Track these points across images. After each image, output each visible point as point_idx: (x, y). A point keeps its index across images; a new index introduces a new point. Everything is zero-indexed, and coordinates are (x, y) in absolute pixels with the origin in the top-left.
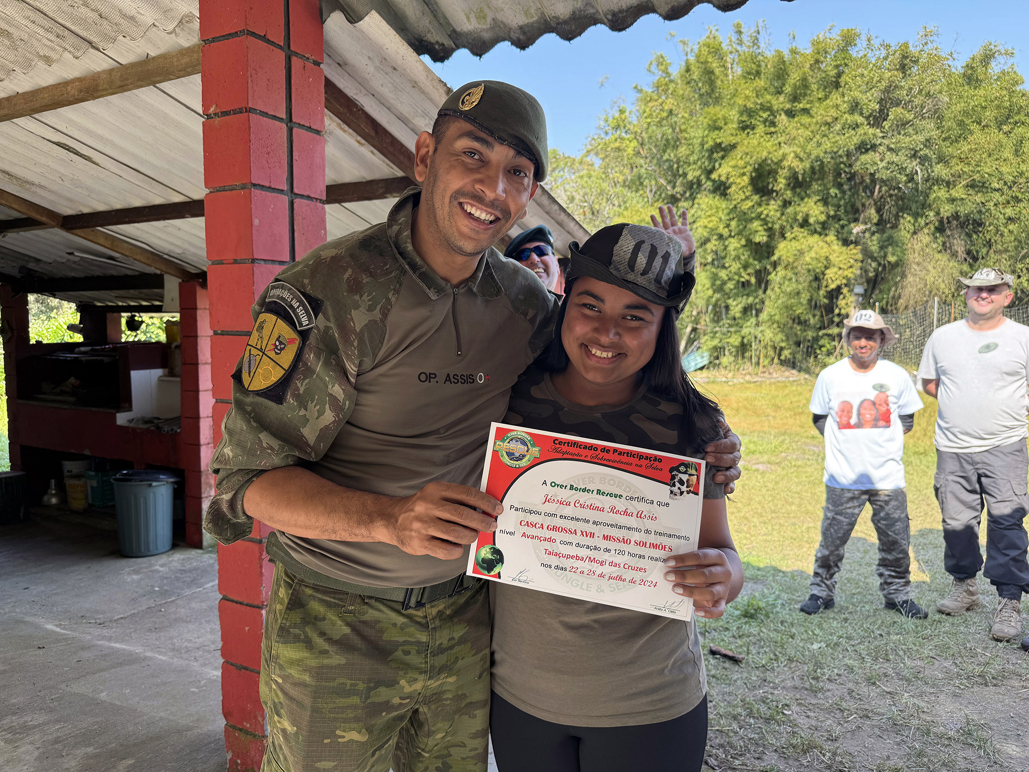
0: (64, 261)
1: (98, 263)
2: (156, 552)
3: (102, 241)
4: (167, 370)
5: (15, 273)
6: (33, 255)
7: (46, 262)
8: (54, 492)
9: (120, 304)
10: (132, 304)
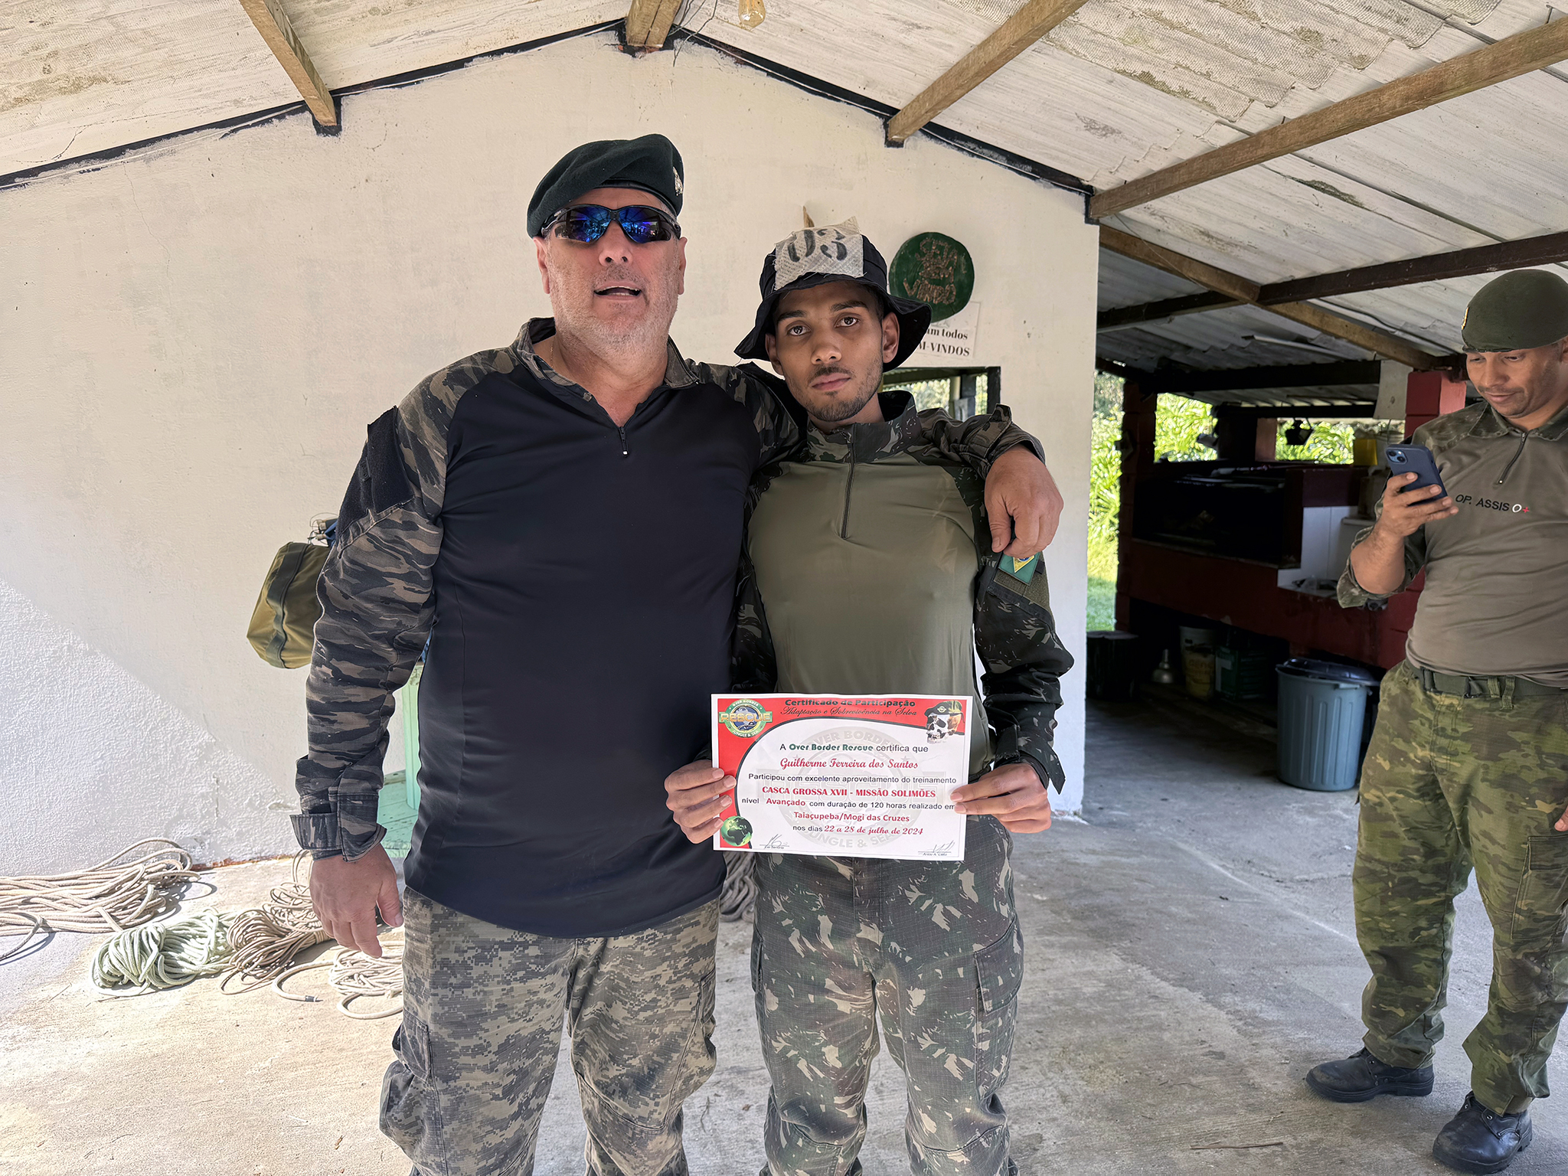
0: (1225, 347)
1: (1277, 348)
2: (1334, 788)
3: (1308, 318)
4: (1356, 509)
5: (1151, 366)
6: (1185, 341)
7: (1198, 350)
8: (1166, 666)
9: (1279, 404)
10: (1298, 404)
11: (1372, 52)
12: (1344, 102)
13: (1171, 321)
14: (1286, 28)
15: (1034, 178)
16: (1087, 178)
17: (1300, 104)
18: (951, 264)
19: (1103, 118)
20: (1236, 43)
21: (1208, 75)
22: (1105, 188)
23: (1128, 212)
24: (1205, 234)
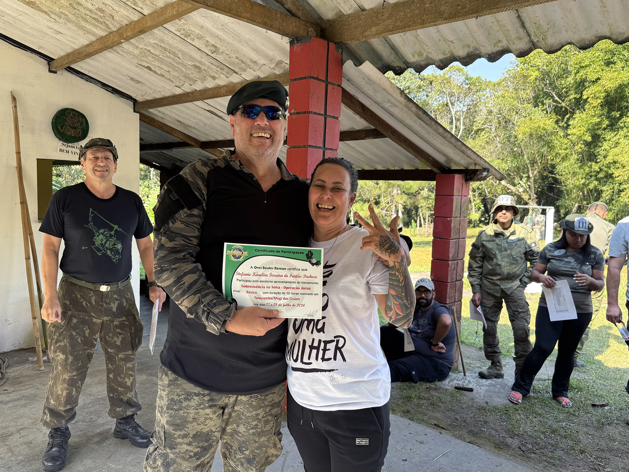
3: (218, 154)
11: (217, 76)
12: (211, 88)
13: (172, 151)
14: (190, 64)
15: (113, 93)
16: (133, 96)
17: (199, 86)
18: (79, 121)
19: (135, 77)
20: (176, 64)
21: (169, 72)
22: (140, 100)
23: (151, 110)
24: (178, 121)
